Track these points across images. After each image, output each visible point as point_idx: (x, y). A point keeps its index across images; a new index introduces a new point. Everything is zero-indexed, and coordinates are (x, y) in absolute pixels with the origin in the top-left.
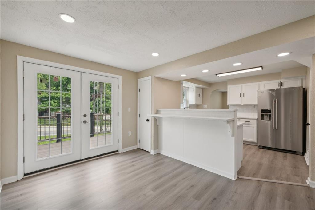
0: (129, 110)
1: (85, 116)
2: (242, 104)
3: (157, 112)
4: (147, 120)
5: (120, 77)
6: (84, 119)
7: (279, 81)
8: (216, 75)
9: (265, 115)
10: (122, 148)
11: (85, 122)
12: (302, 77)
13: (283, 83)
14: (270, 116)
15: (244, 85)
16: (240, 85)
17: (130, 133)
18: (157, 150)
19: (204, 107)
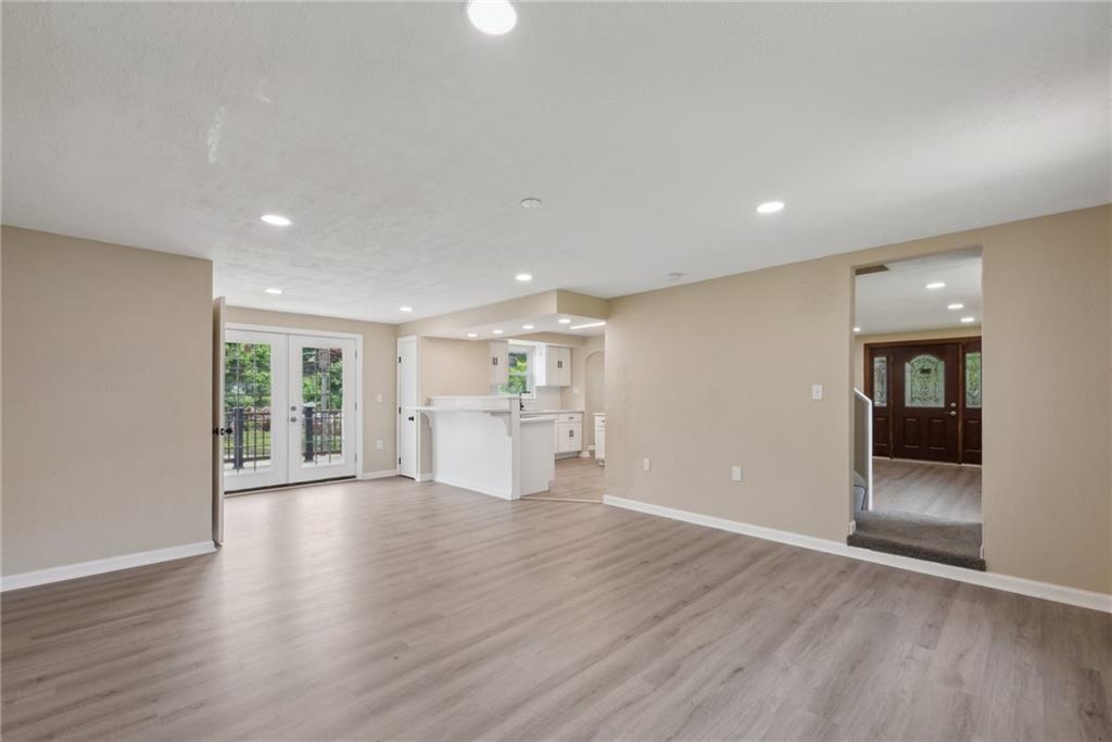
0: (379, 398)
1: (294, 409)
3: (429, 402)
4: (412, 419)
5: (360, 337)
6: (292, 414)
10: (364, 471)
11: (294, 420)
17: (380, 445)
18: (428, 475)
19: (574, 392)
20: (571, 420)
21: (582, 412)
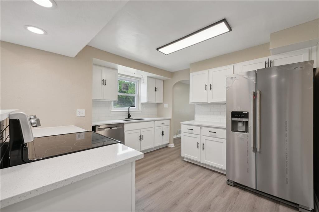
2: (209, 102)
7: (266, 59)
8: (157, 49)
9: (238, 122)
12: (310, 48)
13: (273, 62)
14: (247, 123)
15: (212, 71)
16: (206, 72)
19: (165, 107)
20: (163, 125)
21: (170, 119)
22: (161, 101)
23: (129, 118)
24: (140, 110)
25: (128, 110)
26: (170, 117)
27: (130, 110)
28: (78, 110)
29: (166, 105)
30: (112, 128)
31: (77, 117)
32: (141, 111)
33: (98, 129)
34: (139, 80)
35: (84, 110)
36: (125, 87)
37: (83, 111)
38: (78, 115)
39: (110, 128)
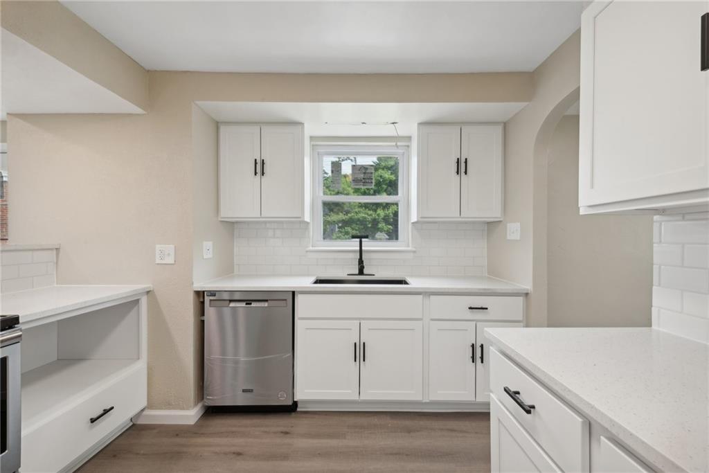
19: (509, 238)
20: (479, 315)
21: (527, 294)
22: (495, 213)
23: (361, 272)
24: (410, 248)
25: (358, 248)
26: (528, 286)
27: (363, 248)
28: (158, 247)
29: (514, 231)
30: (254, 305)
31: (158, 264)
32: (414, 252)
33: (211, 300)
34: (408, 146)
35: (172, 246)
36: (362, 176)
37: (170, 248)
38: (158, 261)
39: (249, 302)
